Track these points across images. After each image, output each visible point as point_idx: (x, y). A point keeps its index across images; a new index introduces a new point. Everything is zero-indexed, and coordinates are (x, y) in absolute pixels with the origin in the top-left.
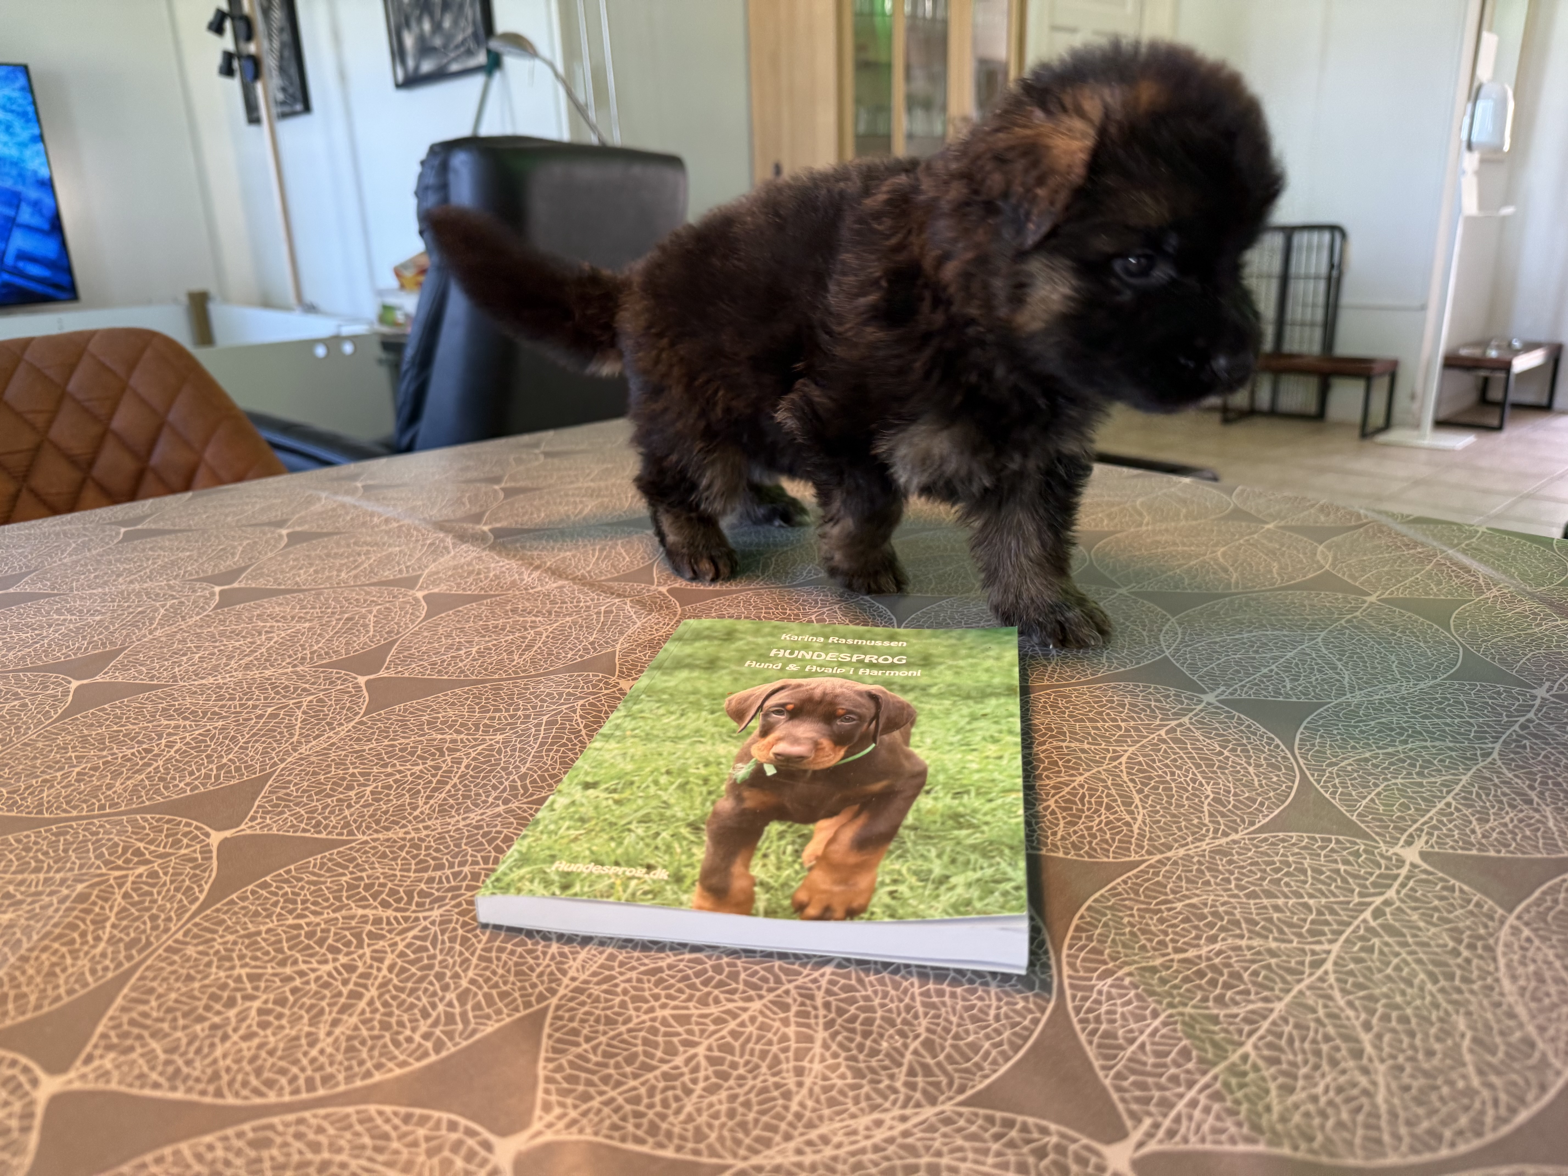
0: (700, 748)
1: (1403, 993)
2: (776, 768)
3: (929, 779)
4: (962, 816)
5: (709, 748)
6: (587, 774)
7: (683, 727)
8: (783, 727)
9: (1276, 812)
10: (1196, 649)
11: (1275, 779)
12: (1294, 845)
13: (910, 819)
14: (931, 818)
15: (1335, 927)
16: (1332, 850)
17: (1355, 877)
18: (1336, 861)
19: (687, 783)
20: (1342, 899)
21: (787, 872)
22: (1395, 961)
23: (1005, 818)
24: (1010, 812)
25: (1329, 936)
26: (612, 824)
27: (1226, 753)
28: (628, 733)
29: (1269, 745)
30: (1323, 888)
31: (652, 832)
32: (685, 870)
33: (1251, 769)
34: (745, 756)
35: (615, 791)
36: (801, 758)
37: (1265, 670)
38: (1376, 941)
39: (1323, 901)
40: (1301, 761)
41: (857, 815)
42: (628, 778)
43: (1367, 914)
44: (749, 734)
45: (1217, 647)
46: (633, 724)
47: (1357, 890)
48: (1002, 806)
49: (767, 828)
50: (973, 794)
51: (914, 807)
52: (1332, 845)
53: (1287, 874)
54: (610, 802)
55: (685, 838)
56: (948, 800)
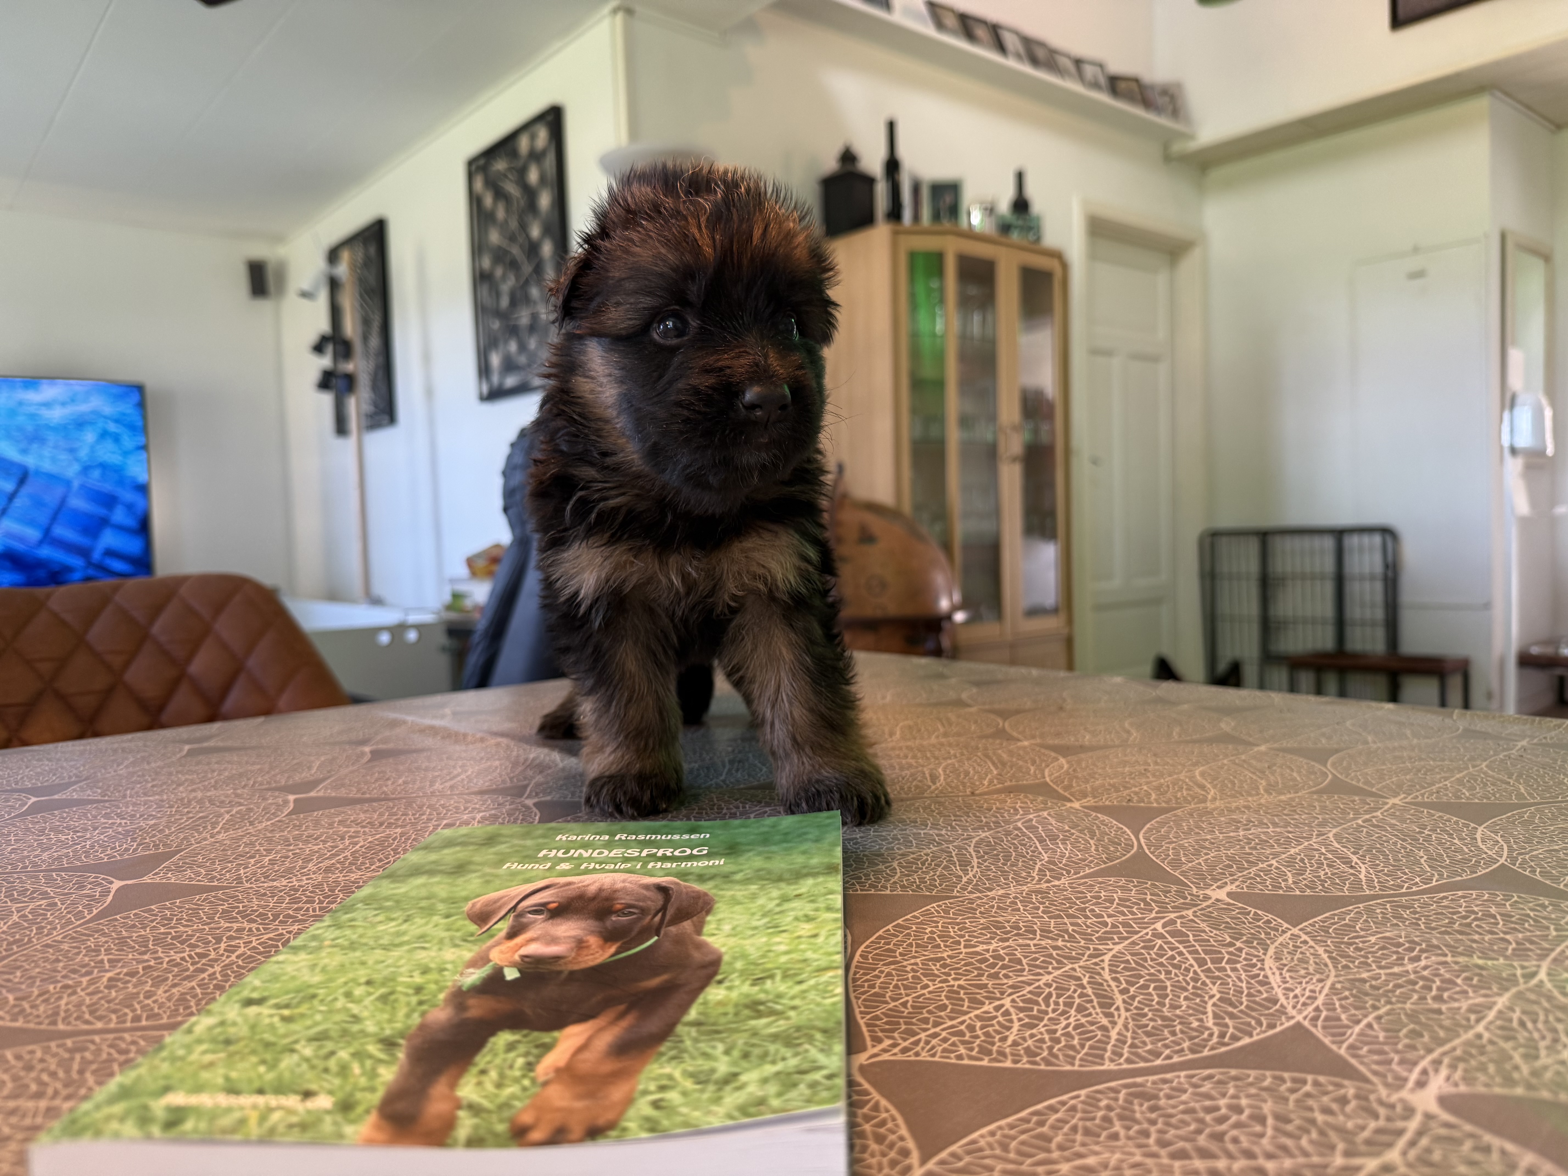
0: (421, 955)
2: (520, 971)
3: (723, 967)
4: (762, 1003)
5: (433, 954)
6: (254, 989)
7: (404, 933)
8: (540, 926)
13: (693, 1014)
14: (721, 1010)
19: (392, 993)
21: (510, 1090)
23: (818, 999)
24: (826, 991)
26: (268, 1045)
28: (327, 943)
31: (324, 1051)
32: (359, 1095)
34: (481, 960)
35: (287, 1006)
36: (557, 958)
41: (621, 1016)
42: (312, 991)
44: (492, 936)
46: (338, 933)
48: (815, 987)
49: (493, 1040)
50: (778, 978)
51: (700, 999)
54: (276, 1019)
55: (371, 1056)
56: (746, 988)
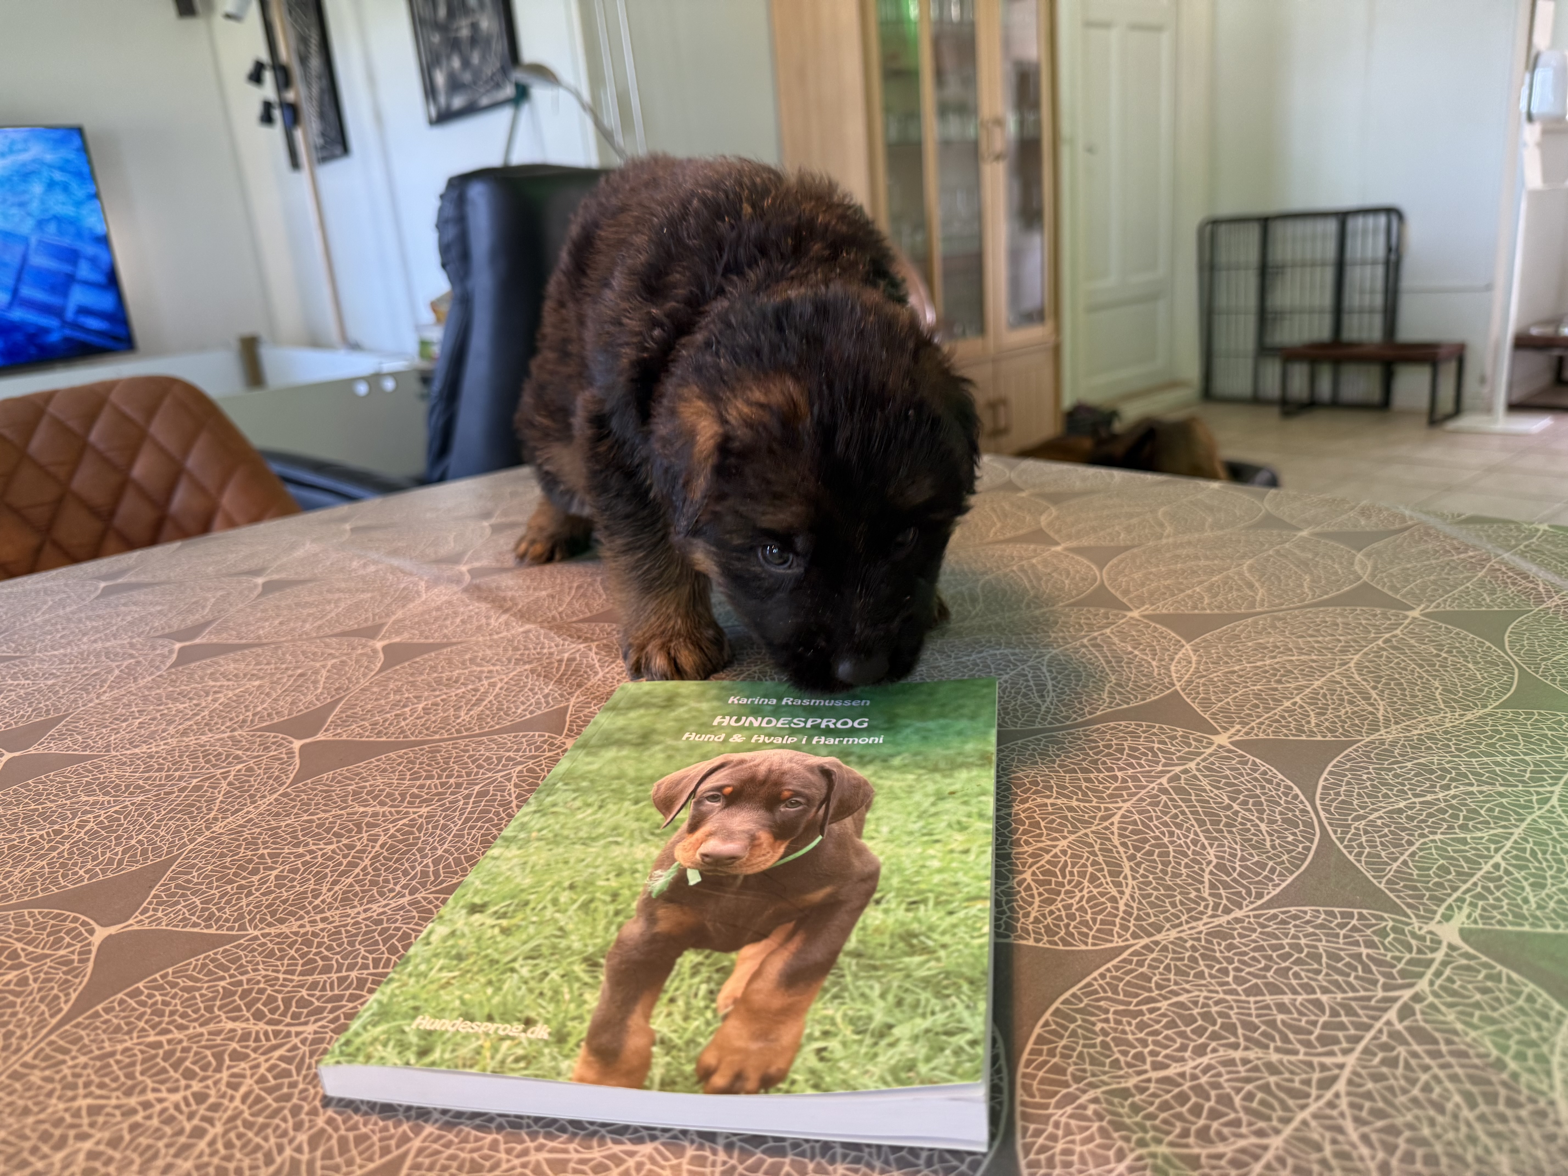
1: (1432, 1123)
2: (701, 874)
8: (717, 817)
9: (1290, 880)
10: (1211, 680)
11: (1290, 838)
12: (1308, 922)
13: (851, 945)
15: (1352, 1032)
16: (1354, 929)
17: (1379, 963)
18: (1357, 943)
20: (1362, 993)
22: (1424, 1077)
25: (1345, 1045)
27: (1236, 807)
29: (1286, 794)
30: (1340, 978)
33: (1263, 827)
36: (733, 859)
37: (1287, 704)
38: (1401, 1050)
39: (1339, 996)
40: (1322, 814)
43: (1392, 1015)
45: (1234, 678)
47: (1382, 980)
52: (1354, 922)
53: (1298, 962)
